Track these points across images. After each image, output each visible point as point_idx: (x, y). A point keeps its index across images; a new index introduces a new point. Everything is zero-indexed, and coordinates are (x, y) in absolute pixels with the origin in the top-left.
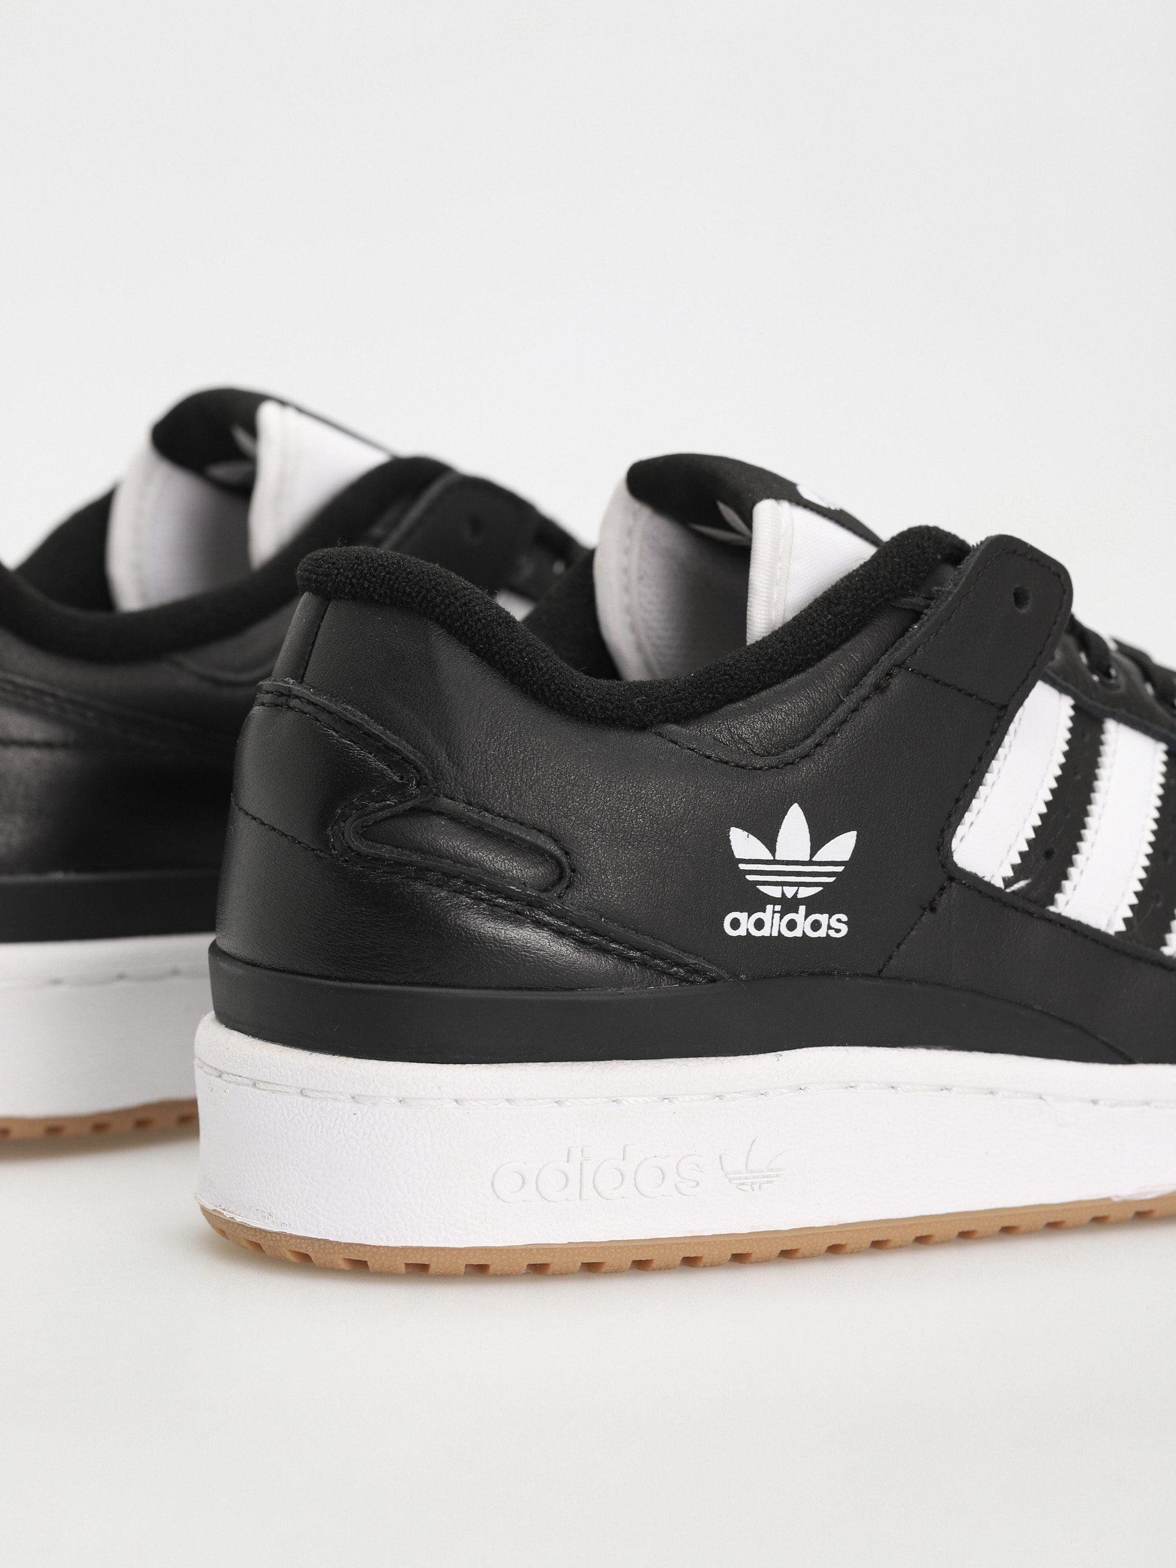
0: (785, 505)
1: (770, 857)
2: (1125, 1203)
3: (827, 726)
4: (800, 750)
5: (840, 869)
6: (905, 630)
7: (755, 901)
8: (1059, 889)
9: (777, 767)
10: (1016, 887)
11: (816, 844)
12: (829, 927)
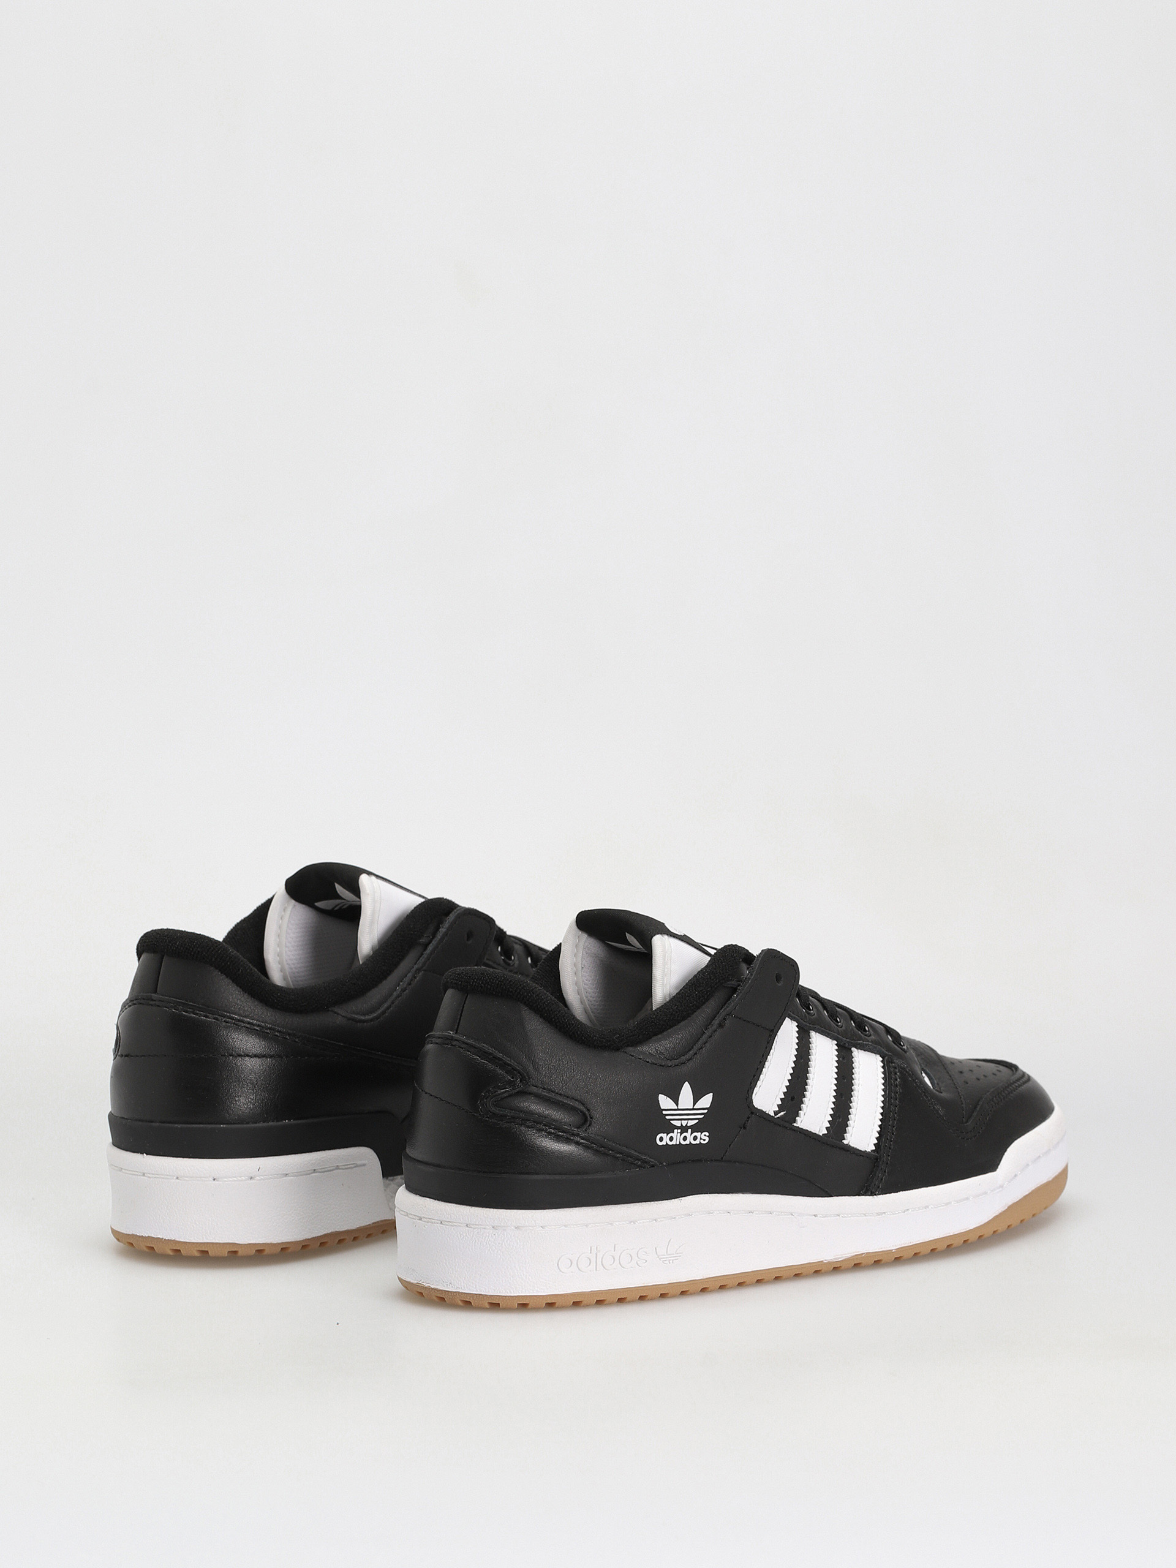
0: (666, 937)
1: (676, 1108)
2: (830, 1263)
3: (698, 1045)
4: (687, 1056)
5: (706, 1111)
6: (730, 998)
7: (669, 1128)
8: (798, 1115)
9: (678, 1065)
10: (779, 1115)
11: (696, 1100)
12: (701, 1139)
